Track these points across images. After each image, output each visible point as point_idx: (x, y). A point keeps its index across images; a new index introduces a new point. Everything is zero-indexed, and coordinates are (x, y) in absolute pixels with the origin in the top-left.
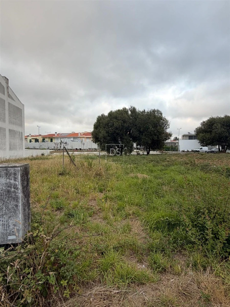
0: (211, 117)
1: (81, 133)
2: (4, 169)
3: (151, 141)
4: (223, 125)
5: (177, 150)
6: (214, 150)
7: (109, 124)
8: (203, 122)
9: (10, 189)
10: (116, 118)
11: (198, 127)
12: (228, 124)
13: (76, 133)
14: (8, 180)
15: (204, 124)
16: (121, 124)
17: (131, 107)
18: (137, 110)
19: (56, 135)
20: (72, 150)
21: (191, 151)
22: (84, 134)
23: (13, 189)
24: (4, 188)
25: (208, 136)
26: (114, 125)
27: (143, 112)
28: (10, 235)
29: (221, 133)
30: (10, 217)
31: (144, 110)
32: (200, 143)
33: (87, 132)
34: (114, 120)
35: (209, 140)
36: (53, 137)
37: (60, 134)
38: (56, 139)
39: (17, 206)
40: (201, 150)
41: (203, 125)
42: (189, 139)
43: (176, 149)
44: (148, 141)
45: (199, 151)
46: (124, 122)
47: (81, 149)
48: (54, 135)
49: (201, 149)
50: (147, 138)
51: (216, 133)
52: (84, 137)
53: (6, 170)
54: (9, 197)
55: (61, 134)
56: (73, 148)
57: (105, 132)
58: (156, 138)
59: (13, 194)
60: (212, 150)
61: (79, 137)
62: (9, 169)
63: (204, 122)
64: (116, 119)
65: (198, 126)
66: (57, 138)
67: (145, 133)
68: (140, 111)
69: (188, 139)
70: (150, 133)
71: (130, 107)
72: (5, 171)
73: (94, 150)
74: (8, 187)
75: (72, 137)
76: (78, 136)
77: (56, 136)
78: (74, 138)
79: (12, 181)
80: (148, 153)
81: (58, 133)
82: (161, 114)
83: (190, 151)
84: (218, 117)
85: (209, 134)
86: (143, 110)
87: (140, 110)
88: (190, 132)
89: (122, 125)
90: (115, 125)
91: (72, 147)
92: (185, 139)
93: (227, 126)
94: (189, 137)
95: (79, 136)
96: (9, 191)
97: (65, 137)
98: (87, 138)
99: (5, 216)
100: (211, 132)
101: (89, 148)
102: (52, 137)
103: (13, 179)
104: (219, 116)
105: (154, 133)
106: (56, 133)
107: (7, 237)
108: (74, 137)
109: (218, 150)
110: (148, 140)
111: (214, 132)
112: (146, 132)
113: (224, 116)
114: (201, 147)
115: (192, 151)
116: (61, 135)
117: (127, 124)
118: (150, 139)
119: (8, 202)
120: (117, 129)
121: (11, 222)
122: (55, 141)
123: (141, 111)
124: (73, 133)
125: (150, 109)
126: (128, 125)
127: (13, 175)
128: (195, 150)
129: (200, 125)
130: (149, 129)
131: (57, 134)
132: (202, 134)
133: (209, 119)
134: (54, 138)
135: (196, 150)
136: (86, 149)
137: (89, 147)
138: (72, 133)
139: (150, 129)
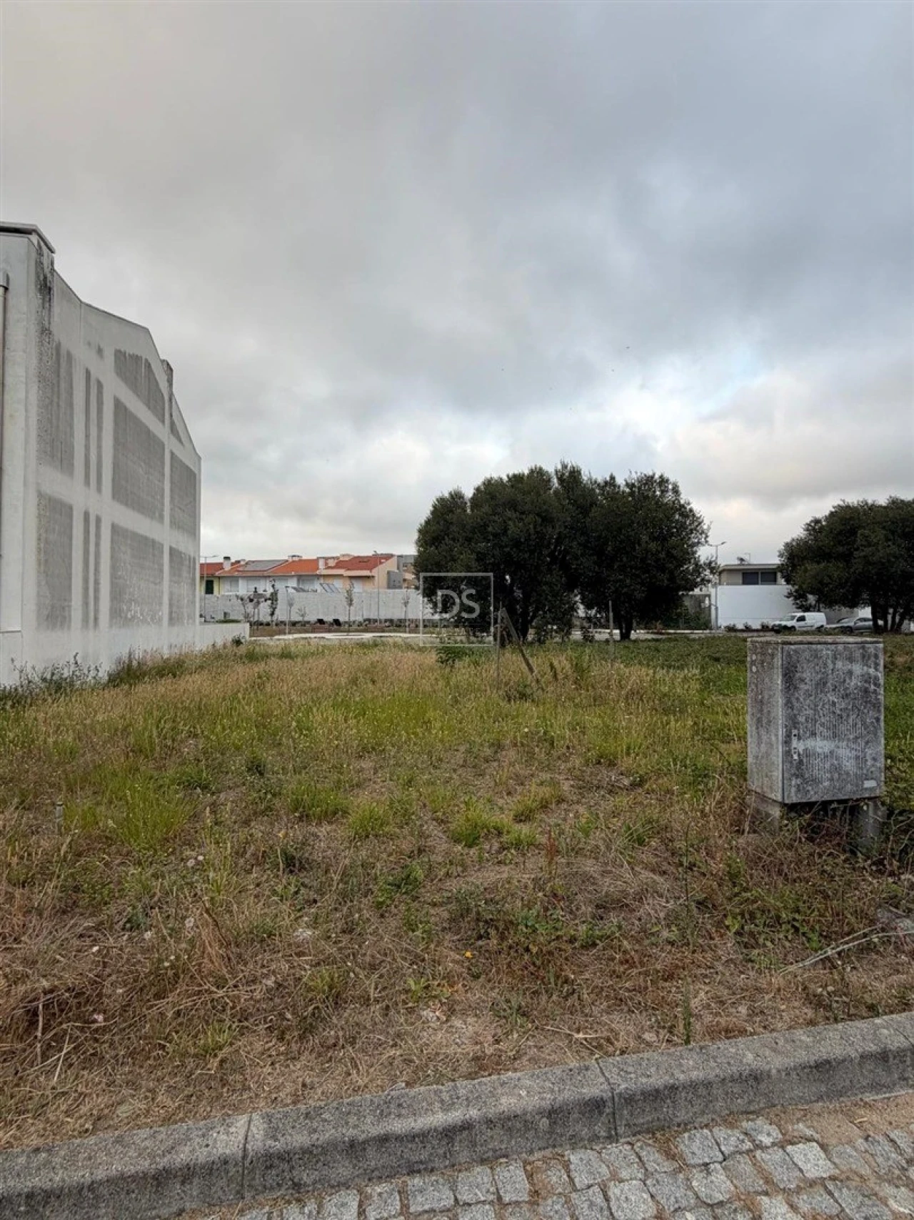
0: (841, 503)
1: (326, 559)
2: (860, 645)
3: (643, 591)
4: (893, 533)
5: (707, 625)
6: (851, 624)
7: (490, 529)
8: (812, 521)
9: (867, 685)
10: (513, 505)
11: (793, 540)
12: (907, 530)
13: (304, 558)
14: (865, 668)
15: (815, 527)
16: (535, 528)
17: (565, 467)
18: (585, 478)
19: (227, 567)
20: (298, 627)
21: (759, 627)
22: (340, 564)
23: (873, 687)
24: (859, 684)
25: (835, 570)
26: (509, 532)
27: (606, 483)
28: (867, 779)
29: (889, 561)
30: (867, 743)
31: (612, 478)
32: (792, 598)
33: (348, 555)
34: (509, 513)
35: (842, 585)
36: (217, 574)
37: (242, 563)
38: (229, 584)
39: (878, 720)
40: (802, 623)
41: (814, 529)
42: (745, 583)
43: (702, 621)
44: (634, 590)
45: (793, 627)
46: (546, 519)
47: (337, 622)
48: (220, 566)
49: (802, 619)
50: (628, 581)
51: (869, 563)
52: (341, 576)
53: (863, 648)
54: (866, 702)
55: (247, 563)
56: (306, 619)
57: (474, 556)
58: (664, 579)
59: (873, 696)
60: (845, 625)
61: (321, 576)
62: (867, 645)
63: (817, 521)
64: (516, 511)
65: (795, 536)
66: (233, 579)
67: (621, 561)
68: (596, 482)
69: (741, 581)
70: (643, 560)
71: (559, 467)
72: (861, 651)
73: (387, 624)
74: (866, 681)
75: (293, 576)
76: (318, 572)
77: (229, 571)
78: (300, 578)
79: (872, 671)
80: (625, 636)
81: (233, 560)
82: (676, 491)
83: (754, 627)
84: (867, 504)
85: (841, 566)
86: (608, 479)
87: (594, 477)
88: (743, 556)
89: (537, 533)
90: (513, 532)
91: (303, 616)
92: (728, 584)
93: (905, 536)
94: (743, 574)
95: (322, 570)
96: (866, 691)
97: (266, 574)
98: (351, 577)
99: (859, 740)
100: (847, 558)
101: (365, 617)
102: (213, 576)
103: (872, 666)
104: (870, 502)
105: (657, 560)
106: (227, 558)
107: (863, 783)
108: (301, 576)
109: (871, 623)
110: (632, 587)
111: (859, 557)
112: (625, 559)
113: (887, 501)
114: (799, 614)
115: (765, 628)
116: (246, 569)
117: (553, 528)
118: (642, 584)
119: (866, 711)
120: (517, 544)
121: (869, 752)
122: (221, 590)
123: (600, 480)
124: (293, 561)
125: (636, 473)
126: (557, 531)
127: (873, 659)
128: (780, 625)
129: (802, 531)
130: (640, 545)
131: (233, 564)
132: (815, 566)
133: (833, 510)
134: (219, 578)
135: (784, 623)
136: (354, 622)
137: (365, 613)
138: (290, 560)
139: (644, 545)
